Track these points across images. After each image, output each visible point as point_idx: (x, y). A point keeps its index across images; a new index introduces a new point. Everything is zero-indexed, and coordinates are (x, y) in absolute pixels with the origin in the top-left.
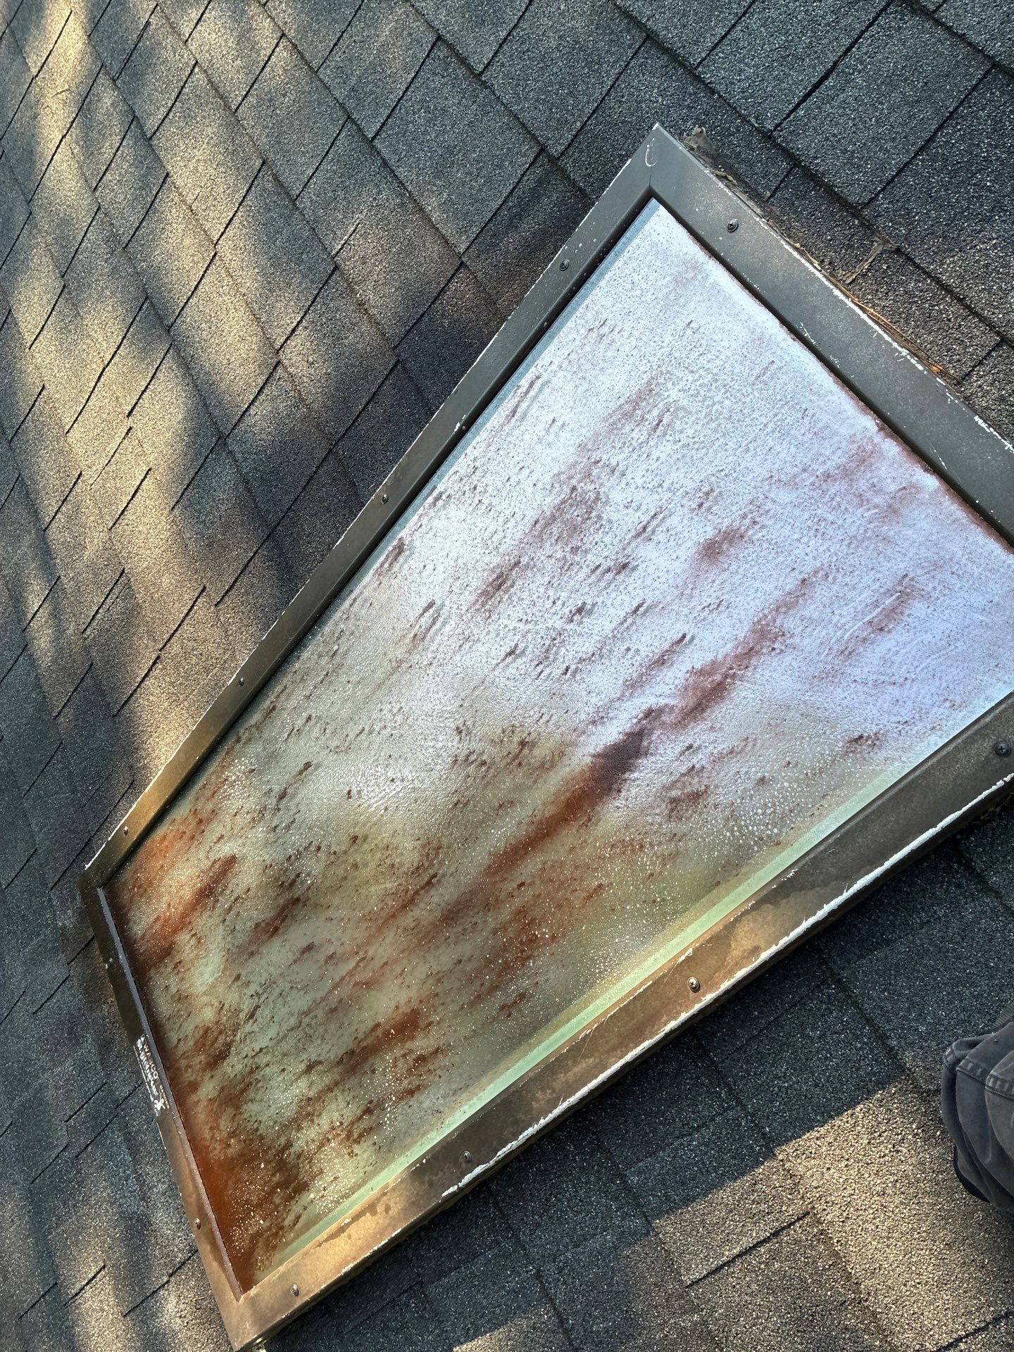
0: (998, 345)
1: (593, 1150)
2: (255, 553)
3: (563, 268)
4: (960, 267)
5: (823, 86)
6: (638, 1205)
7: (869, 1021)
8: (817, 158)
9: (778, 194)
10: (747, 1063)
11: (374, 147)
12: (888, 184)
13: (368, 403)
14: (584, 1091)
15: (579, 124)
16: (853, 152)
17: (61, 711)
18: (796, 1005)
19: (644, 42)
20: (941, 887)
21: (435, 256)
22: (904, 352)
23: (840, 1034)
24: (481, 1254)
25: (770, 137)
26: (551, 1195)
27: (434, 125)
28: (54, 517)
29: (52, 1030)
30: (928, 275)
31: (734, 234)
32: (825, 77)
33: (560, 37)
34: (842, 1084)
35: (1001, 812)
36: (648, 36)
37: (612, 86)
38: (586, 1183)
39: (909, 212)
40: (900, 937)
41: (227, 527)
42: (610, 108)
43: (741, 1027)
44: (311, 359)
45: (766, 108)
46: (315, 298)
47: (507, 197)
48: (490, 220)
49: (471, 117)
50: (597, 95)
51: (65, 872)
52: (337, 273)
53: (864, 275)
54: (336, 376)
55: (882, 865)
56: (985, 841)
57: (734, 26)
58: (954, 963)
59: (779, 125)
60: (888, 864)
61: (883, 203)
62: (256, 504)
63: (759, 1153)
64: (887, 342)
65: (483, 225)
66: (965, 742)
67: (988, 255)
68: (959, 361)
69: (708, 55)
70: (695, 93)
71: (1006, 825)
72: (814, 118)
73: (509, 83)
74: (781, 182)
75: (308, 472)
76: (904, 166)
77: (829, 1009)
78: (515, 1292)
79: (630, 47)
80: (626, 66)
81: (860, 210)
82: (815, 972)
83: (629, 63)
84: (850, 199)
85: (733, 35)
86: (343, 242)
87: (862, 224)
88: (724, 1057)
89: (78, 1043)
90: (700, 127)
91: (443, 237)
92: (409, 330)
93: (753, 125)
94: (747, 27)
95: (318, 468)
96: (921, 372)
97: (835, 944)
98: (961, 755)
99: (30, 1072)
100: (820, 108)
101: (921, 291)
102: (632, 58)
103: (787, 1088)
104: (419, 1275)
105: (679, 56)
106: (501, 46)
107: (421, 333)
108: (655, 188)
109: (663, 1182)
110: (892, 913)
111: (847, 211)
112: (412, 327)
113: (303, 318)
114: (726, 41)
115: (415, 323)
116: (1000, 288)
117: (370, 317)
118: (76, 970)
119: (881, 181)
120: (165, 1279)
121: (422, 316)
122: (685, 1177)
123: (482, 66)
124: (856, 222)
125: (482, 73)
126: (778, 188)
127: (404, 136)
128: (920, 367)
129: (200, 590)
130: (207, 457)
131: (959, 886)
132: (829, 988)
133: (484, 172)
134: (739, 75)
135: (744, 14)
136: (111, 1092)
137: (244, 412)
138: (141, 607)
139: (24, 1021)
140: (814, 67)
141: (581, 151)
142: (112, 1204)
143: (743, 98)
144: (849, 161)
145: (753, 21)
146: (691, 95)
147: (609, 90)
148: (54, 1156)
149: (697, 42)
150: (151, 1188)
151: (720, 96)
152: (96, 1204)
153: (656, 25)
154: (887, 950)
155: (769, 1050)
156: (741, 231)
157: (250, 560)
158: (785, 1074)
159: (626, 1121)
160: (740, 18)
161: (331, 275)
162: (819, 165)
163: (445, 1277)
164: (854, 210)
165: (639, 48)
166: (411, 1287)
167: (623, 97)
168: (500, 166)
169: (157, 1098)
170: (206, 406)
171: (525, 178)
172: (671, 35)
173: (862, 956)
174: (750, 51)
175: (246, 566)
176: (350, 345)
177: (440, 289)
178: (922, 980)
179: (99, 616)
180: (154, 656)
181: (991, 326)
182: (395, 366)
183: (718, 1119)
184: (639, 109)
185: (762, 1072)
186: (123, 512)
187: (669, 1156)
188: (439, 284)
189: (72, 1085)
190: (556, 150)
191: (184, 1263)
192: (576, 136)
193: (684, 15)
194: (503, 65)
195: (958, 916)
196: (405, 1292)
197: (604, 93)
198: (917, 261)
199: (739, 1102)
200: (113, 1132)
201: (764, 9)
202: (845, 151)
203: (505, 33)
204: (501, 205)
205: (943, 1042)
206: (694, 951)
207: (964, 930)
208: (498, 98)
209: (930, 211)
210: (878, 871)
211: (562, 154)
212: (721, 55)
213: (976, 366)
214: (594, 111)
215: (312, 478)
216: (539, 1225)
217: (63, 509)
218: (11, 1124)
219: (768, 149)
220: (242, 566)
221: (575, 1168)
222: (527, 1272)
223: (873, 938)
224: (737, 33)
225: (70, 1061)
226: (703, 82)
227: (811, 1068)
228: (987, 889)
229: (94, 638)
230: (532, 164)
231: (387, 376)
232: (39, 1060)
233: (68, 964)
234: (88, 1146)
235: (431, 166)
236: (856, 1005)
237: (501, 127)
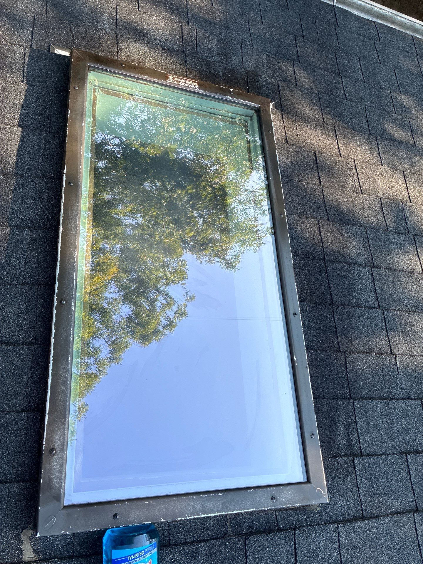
0: (169, 542)
1: (44, 224)
2: (323, 249)
4: (201, 551)
5: (294, 556)
6: (18, 227)
7: (15, 343)
8: (274, 537)
9: (274, 516)
10: (31, 296)
11: (420, 399)
12: (246, 551)
13: (336, 329)
15: (358, 473)
16: (265, 549)
17: (335, 131)
18: (36, 324)
19: (363, 515)
20: (34, 397)
21: (363, 391)
22: (188, 518)
23: (18, 332)
24: (42, 161)
25: (294, 529)
26: (42, 199)
27: (406, 426)
28: (405, 179)
29: (231, 46)
30: (208, 540)
31: (271, 497)
32: (296, 559)
33: (392, 490)
34: (4, 321)
35: (40, 432)
36: (363, 518)
37: (359, 494)
38: (37, 214)
39: (232, 550)
40: (30, 373)
41: (341, 245)
42: (353, 487)
43: (43, 302)
44: (369, 320)
45: (304, 535)
46: (388, 338)
47: (358, 431)
48: (356, 419)
49: (396, 440)
50: (361, 488)
51: (279, 91)
52: (390, 352)
53: (226, 521)
54: (355, 325)
56: (36, 420)
57: (339, 546)
58: (11, 383)
59: (295, 535)
60: (49, 391)
61: (241, 545)
62: (339, 262)
63: (4, 278)
64: (196, 515)
65: (357, 415)
66: (64, 443)
67: (198, 561)
68: (175, 527)
69: (338, 531)
70: (330, 517)
71: (35, 431)
72: (287, 546)
73: (394, 462)
74: (277, 521)
75: (332, 290)
76: (246, 560)
77: (27, 334)
79: (366, 509)
80: (361, 503)
81: (245, 537)
82: (40, 338)
83: (361, 505)
84: (251, 537)
85: (337, 544)
86: (398, 363)
87: (241, 533)
88: (38, 290)
89: (219, 54)
90: (318, 511)
91: (365, 399)
92: (346, 363)
93: (302, 527)
94: (335, 550)
95: (331, 294)
96: (177, 518)
97: (43, 351)
98: (61, 438)
100: (288, 550)
101: (205, 534)
102: (362, 507)
103: (15, 302)
104: (52, 133)
105: (347, 523)
106: (409, 468)
107: (342, 366)
108: (309, 485)
109: (18, 241)
110: (38, 376)
111: (249, 532)
112: (346, 365)
113: (386, 328)
114: (337, 540)
115: (346, 366)
116: (185, 556)
117: (363, 353)
118: (243, 71)
119: (248, 550)
120: (117, 32)
121: (347, 371)
122: (15, 249)
123: (408, 457)
124: (244, 533)
125: (406, 455)
126: (276, 518)
127: (412, 413)
128: (179, 519)
129: (330, 218)
130: (372, 256)
131: (30, 402)
132: (33, 339)
133: (373, 430)
134: (322, 535)
135: (340, 552)
136: (192, 56)
137: (374, 282)
138: (343, 191)
139: (242, 37)
140: (302, 559)
141: (348, 467)
142: (156, 28)
143: (314, 531)
144: (263, 545)
145: (335, 553)
147: (359, 492)
148: (189, 16)
149: (346, 531)
150: (150, 49)
151: (322, 524)
152: (161, 21)
153: (363, 524)
154: (29, 366)
155: (30, 306)
156: (270, 500)
157: (323, 245)
158: (20, 305)
159: (44, 242)
160: (340, 550)
161: (391, 349)
162: (271, 536)
163: (44, 142)
164: (248, 534)
165: (362, 512)
166: (50, 127)
167: (352, 494)
168: (370, 436)
169: (174, 79)
170: (389, 269)
171: (358, 441)
172: (356, 525)
173: (33, 357)
174: (327, 544)
175: (322, 242)
176: (361, 338)
177: (350, 384)
178: (13, 370)
179: (355, 171)
180: (322, 183)
181: (176, 545)
182: (339, 348)
183: (23, 273)
184: (344, 496)
185: (26, 298)
186: (382, 209)
187: (24, 248)
188: (352, 385)
189: (206, 42)
190: (356, 460)
191: (117, 44)
192: (355, 469)
193: (358, 534)
194: (402, 464)
195: (22, 395)
196: (50, 124)
198: (215, 540)
199: (23, 284)
200: (179, 46)
202: (268, 547)
203: (411, 473)
204: (357, 427)
206: (72, 309)
207: (17, 393)
208: (393, 454)
209: (226, 556)
210: (49, 386)
211: (353, 460)
212: (335, 535)
213: (169, 531)
214: (357, 481)
215: (330, 289)
216: (37, 187)
217: (405, 185)
218: (213, 5)
219: (291, 525)
220: (323, 240)
221: (44, 213)
222: (26, 173)
223: (36, 365)
224: (336, 545)
225: (215, 46)
226: (331, 523)
227: (16, 315)
228: (23, 410)
229: (349, 164)
230: (360, 447)
231: (338, 343)
232: (225, 33)
233: (247, 70)
234: (182, 33)
235: (393, 414)
236: (22, 344)
237: (383, 447)
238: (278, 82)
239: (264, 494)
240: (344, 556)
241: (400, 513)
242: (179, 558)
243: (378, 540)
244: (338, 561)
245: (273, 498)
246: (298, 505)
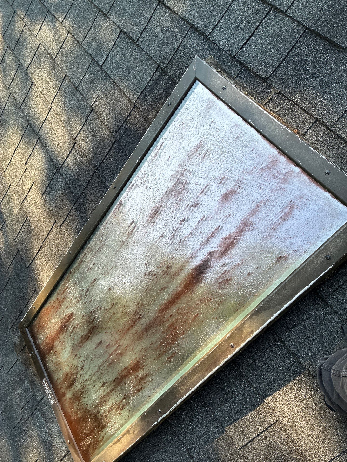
0: (315, 122)
1: (203, 405)
2: (72, 208)
3: (169, 105)
4: (300, 97)
5: (250, 40)
6: (220, 423)
7: (292, 353)
8: (250, 63)
9: (239, 76)
10: (252, 371)
11: (102, 68)
12: (274, 71)
13: (107, 155)
14: (198, 385)
15: (170, 57)
16: (262, 61)
17: (9, 267)
18: (267, 349)
19: (190, 28)
20: (312, 305)
21: (126, 103)
22: (284, 127)
23: (283, 358)
24: (167, 444)
25: (234, 58)
26: (189, 422)
27: (122, 60)
28: (2, 201)
29: (13, 378)
30: (290, 100)
31: (225, 90)
32: (251, 36)
33: (162, 28)
34: (285, 375)
35: (330, 278)
36: (191, 26)
37: (181, 44)
38: (201, 417)
39: (282, 79)
40: (300, 324)
41: (62, 200)
42: (180, 51)
43: (249, 358)
44: (86, 141)
45: (232, 48)
46: (86, 120)
47: (148, 83)
48: (143, 90)
49: (134, 57)
50: (176, 46)
51: (14, 323)
52: (93, 111)
53: (269, 102)
54: (95, 146)
55: (291, 300)
56: (325, 289)
57: (219, 21)
58: (319, 331)
59: (237, 53)
60: (294, 299)
61: (273, 77)
62: (71, 192)
63: (259, 401)
64: (278, 124)
65: (141, 92)
66: (315, 256)
67: (309, 92)
68: (303, 128)
69: (212, 31)
70: (208, 44)
71: (332, 283)
72: (248, 50)
73: (146, 44)
74: (240, 72)
75: (88, 179)
76: (279, 64)
77: (278, 350)
78: (180, 457)
79: (185, 30)
80: (185, 37)
81: (266, 80)
82: (272, 338)
83: (185, 36)
84: (262, 77)
85: (219, 24)
86: (94, 101)
87: (267, 85)
88: (245, 369)
89: (23, 382)
90: (211, 55)
91: (128, 97)
92: (119, 129)
93: (228, 54)
94: (224, 21)
95: (91, 178)
96: (290, 133)
97: (278, 327)
98: (315, 261)
99: (7, 394)
100: (250, 47)
101: (288, 106)
102: (187, 34)
103: (267, 378)
104: (146, 454)
105: (202, 32)
106: (142, 32)
107: (123, 130)
108: (198, 77)
109: (228, 414)
110: (297, 315)
111: (262, 81)
113: (82, 127)
114: (217, 26)
115: (121, 127)
116: (314, 103)
117: (105, 125)
118: (20, 357)
119: (272, 70)
121: (123, 124)
122: (235, 412)
123: (137, 39)
124: (265, 84)
125: (137, 42)
126: (238, 74)
127: (112, 64)
128: (290, 131)
129: (54, 222)
130: (53, 177)
131: (318, 304)
132: (278, 343)
133: (140, 75)
134: (222, 37)
135: (222, 17)
136: (36, 398)
137: (65, 160)
138: (34, 229)
139: (4, 376)
140: (247, 33)
141: (172, 66)
142: (39, 437)
143: (224, 45)
144: (261, 64)
145: (226, 19)
146: (207, 45)
147: (180, 45)
148: (18, 422)
149: (207, 27)
150: (52, 431)
151: (217, 45)
152: (33, 438)
153: (194, 22)
154: (296, 328)
155: (259, 365)
156: (227, 89)
157: (71, 210)
158: (266, 373)
159: (213, 394)
160: (221, 18)
161: (91, 112)
162: (251, 66)
163: (156, 453)
164: (264, 80)
165: (189, 30)
166: (144, 458)
167: (184, 47)
168: (145, 72)
169: (51, 400)
170: (52, 159)
171: (154, 76)
172: (199, 26)
173: (288, 331)
174: (225, 29)
175: (69, 213)
176: (99, 135)
177: (128, 114)
178: (309, 337)
179: (20, 233)
180: (40, 246)
181: (312, 115)
182: (115, 141)
183: (244, 391)
184: (190, 50)
185: (258, 373)
186: (26, 197)
187: (229, 405)
189: (22, 397)
190: (163, 66)
191: (65, 456)
192: (170, 61)
193: (202, 19)
194: (144, 39)
195: (319, 315)
196: (142, 460)
197: (178, 46)
198: (286, 96)
199: (251, 385)
200: (37, 412)
201: (229, 15)
202: (259, 61)
203: (143, 28)
204: (147, 85)
205: (317, 358)
206: (231, 334)
207: (321, 319)
208: (143, 50)
209: (289, 79)
210: (290, 302)
211: (166, 67)
212: (216, 31)
213: (308, 129)
214: (175, 52)
215: (89, 181)
216: (186, 433)
217: (5, 197)
218: (2, 412)
219: (234, 61)
220: (68, 213)
221: (197, 412)
222: (183, 449)
223: (291, 324)
224: (221, 23)
225: (20, 389)
226: (211, 41)
227: (274, 370)
228: (327, 305)
229: (19, 241)
230: (156, 71)
231: (113, 145)
232: (10, 389)
233: (18, 355)
234: (29, 418)
235: (122, 74)
236: (287, 348)
237: (144, 59)
238: (10, 329)
239: (227, 96)
240: (222, 12)
241: (170, 10)
242: (319, 106)
243: (195, 4)
244: (229, 12)
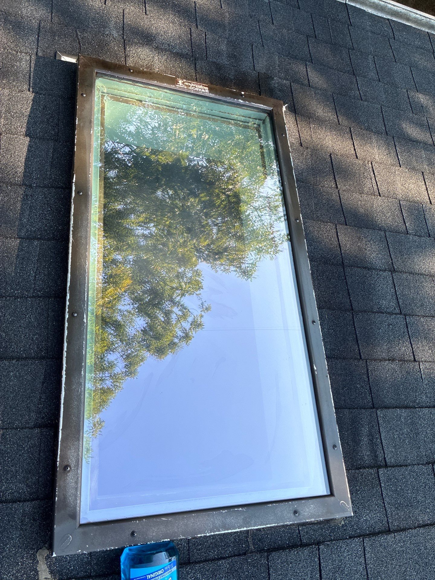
0: (189, 560)
1: (54, 235)
2: (341, 254)
3: (334, 447)
4: (223, 568)
5: (318, 572)
6: (28, 238)
7: (26, 358)
8: (297, 553)
9: (297, 531)
10: (42, 309)
12: (268, 567)
13: (357, 336)
14: (70, 251)
15: (383, 485)
16: (288, 565)
17: (351, 132)
18: (47, 338)
19: (389, 528)
20: (47, 412)
21: (386, 400)
22: (208, 535)
23: (29, 346)
24: (51, 170)
25: (318, 544)
26: (51, 209)
27: (432, 435)
28: (424, 180)
29: (241, 49)
30: (229, 557)
31: (293, 511)
32: (320, 576)
33: (419, 502)
34: (15, 335)
36: (389, 531)
37: (385, 506)
38: (46, 225)
39: (254, 567)
40: (42, 388)
41: (360, 249)
42: (378, 499)
43: (54, 315)
44: (391, 326)
45: (328, 550)
46: (411, 344)
47: (381, 441)
48: (379, 429)
49: (421, 450)
50: (387, 500)
51: (292, 93)
52: (413, 359)
53: (247, 537)
54: (376, 331)
56: (49, 437)
57: (365, 561)
58: (23, 398)
59: (319, 550)
60: (62, 406)
61: (264, 561)
62: (358, 267)
63: (14, 292)
64: (215, 532)
65: (380, 425)
66: (78, 459)
68: (195, 545)
69: (364, 545)
70: (355, 531)
71: (49, 447)
72: (311, 562)
73: (420, 472)
74: (300, 536)
75: (352, 296)
76: (269, 577)
77: (39, 348)
78: (31, 174)
79: (392, 522)
80: (387, 516)
81: (268, 553)
82: (52, 352)
83: (387, 518)
84: (274, 553)
85: (362, 558)
86: (422, 370)
87: (264, 550)
88: (49, 303)
89: (229, 57)
90: (343, 524)
91: (389, 408)
92: (368, 371)
93: (327, 541)
94: (361, 565)
95: (351, 300)
96: (197, 535)
97: (55, 365)
98: (75, 454)
99: (233, 28)
100: (312, 566)
101: (226, 550)
102: (388, 520)
103: (26, 316)
104: (60, 142)
105: (373, 536)
107: (363, 374)
108: (332, 498)
109: (28, 252)
110: (51, 391)
111: (272, 548)
112: (368, 373)
113: (409, 334)
114: (363, 554)
115: (368, 375)
116: (205, 574)
117: (386, 360)
118: (254, 74)
119: (271, 566)
120: (125, 37)
121: (369, 379)
122: (25, 261)
124: (266, 549)
125: (433, 466)
126: (299, 533)
128: (199, 535)
129: (347, 222)
130: (392, 260)
131: (43, 418)
132: (45, 353)
133: (398, 440)
134: (347, 550)
135: (366, 567)
136: (202, 59)
137: (395, 287)
138: (360, 193)
139: (253, 39)
140: (327, 575)
141: (373, 479)
142: (165, 32)
143: (339, 545)
144: (287, 562)
145: (361, 568)
146: (356, 529)
147: (384, 504)
148: (198, 18)
149: (371, 545)
150: (158, 54)
151: (347, 539)
152: (169, 25)
153: (390, 538)
154: (41, 381)
155: (41, 319)
157: (341, 250)
158: (31, 319)
159: (54, 253)
160: (366, 565)
161: (414, 356)
162: (294, 552)
163: (53, 151)
164: (270, 551)
165: (389, 525)
166: (58, 136)
167: (378, 507)
168: (395, 447)
170: (411, 273)
171: (382, 452)
172: (382, 539)
173: (46, 371)
174: (352, 559)
175: (340, 247)
176: (383, 345)
177: (372, 392)
178: (25, 385)
179: (372, 173)
180: (339, 186)
181: (196, 563)
182: (360, 356)
183: (33, 286)
184: (369, 509)
185: (36, 311)
186: (402, 211)
187: (34, 260)
188: (374, 394)
189: (216, 44)
190: (381, 471)
191: (125, 49)
192: (380, 481)
193: (385, 548)
194: (429, 475)
195: (35, 411)
196: (58, 132)
197: (385, 502)
198: (236, 557)
199: (33, 297)
200: (188, 50)
201: (361, 574)
202: (291, 563)
204: (381, 437)
205: (3, 377)
206: (84, 322)
207: (29, 409)
208: (419, 465)
209: (249, 573)
210: (62, 401)
211: (378, 472)
212: (360, 549)
213: (189, 548)
214: (382, 494)
215: (349, 295)
216: (46, 198)
217: (424, 187)
218: (222, 7)
219: (315, 540)
220: (341, 245)
221: (53, 224)
222: (34, 183)
223: (48, 379)
224: (362, 560)
225: (225, 49)
226: (356, 537)
227: (26, 328)
228: (35, 426)
229: (366, 166)
230: (385, 458)
231: (360, 351)
232: (235, 35)
233: (258, 73)
234: (191, 36)
235: (418, 423)
236: (33, 358)
237: (408, 457)
238: (290, 83)
239: (286, 509)
240: (371, 571)
241: (427, 525)
242: (199, 576)
243: (405, 553)
244: (364, 576)
245: (295, 512)
246: (321, 519)
